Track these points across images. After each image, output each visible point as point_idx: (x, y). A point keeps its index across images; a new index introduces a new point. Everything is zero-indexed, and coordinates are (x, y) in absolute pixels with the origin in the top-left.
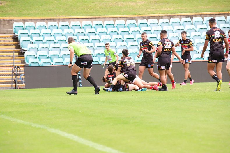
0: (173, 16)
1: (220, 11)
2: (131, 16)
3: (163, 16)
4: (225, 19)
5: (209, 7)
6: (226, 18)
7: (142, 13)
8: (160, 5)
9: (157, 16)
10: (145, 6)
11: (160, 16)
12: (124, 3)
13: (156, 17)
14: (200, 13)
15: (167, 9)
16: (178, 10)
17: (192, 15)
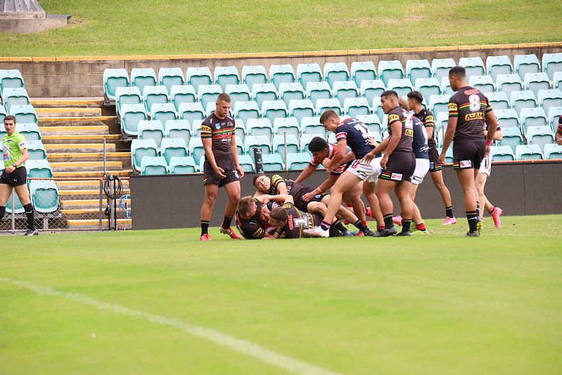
0: (493, 49)
2: (390, 50)
3: (468, 51)
7: (418, 43)
8: (461, 24)
9: (453, 51)
10: (424, 27)
11: (460, 51)
12: (372, 21)
13: (451, 53)
15: (479, 34)
16: (507, 35)
17: (541, 48)
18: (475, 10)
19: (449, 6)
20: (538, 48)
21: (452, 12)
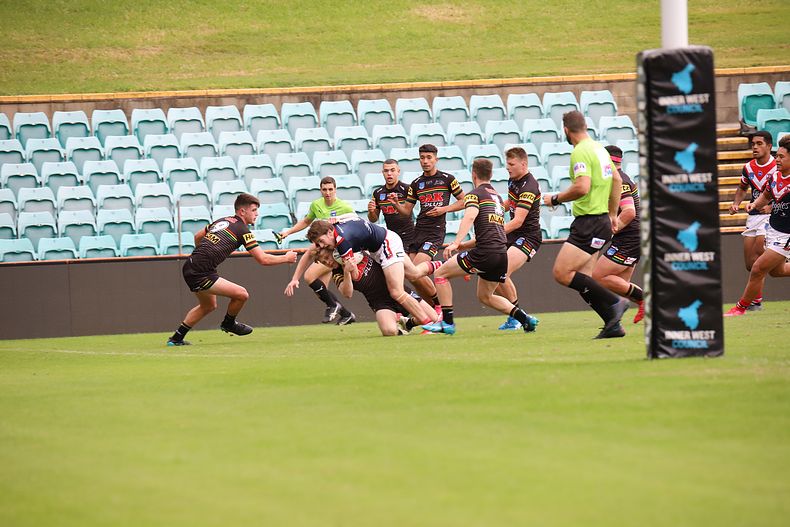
0: (256, 95)
1: (414, 81)
2: (111, 95)
3: (220, 97)
4: (427, 108)
5: (380, 65)
6: (430, 102)
7: (151, 86)
8: (214, 59)
9: (200, 97)
10: (163, 63)
11: (210, 97)
12: (90, 53)
13: (198, 100)
14: (348, 87)
15: (238, 73)
16: (275, 76)
17: (321, 93)
18: (235, 40)
19: (200, 34)
20: (316, 93)
21: (204, 43)
